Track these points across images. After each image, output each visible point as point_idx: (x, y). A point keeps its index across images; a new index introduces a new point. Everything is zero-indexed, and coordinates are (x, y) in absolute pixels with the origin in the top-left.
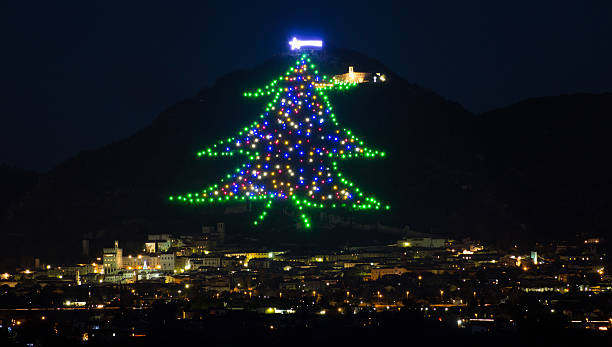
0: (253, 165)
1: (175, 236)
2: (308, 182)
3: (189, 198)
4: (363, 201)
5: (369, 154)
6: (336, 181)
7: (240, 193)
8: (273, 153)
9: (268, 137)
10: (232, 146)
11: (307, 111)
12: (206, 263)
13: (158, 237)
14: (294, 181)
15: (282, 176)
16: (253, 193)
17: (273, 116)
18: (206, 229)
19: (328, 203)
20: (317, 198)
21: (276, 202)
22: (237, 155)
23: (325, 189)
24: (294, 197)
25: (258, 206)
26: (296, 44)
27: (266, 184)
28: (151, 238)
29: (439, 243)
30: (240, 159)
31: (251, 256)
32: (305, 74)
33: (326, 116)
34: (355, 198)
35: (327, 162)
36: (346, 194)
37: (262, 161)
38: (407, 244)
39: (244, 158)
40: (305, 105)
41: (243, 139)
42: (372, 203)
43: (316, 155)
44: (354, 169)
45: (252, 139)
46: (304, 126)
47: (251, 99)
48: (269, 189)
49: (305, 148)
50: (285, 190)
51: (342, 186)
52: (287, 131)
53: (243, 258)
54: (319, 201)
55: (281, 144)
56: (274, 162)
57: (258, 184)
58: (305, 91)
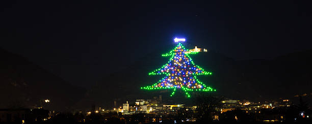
0: (168, 77)
1: (146, 100)
2: (187, 82)
3: (148, 88)
4: (206, 88)
5: (206, 73)
6: (196, 82)
7: (165, 86)
8: (174, 73)
9: (172, 68)
10: (160, 71)
11: (183, 60)
12: (157, 108)
13: (139, 100)
14: (182, 82)
15: (178, 81)
16: (169, 86)
17: (172, 62)
18: (155, 98)
19: (194, 89)
20: (190, 87)
21: (177, 88)
22: (162, 74)
23: (193, 84)
24: (183, 87)
25: (171, 90)
26: (176, 40)
27: (173, 83)
28: (137, 100)
29: (235, 101)
30: (163, 76)
31: (172, 106)
32: (181, 49)
33: (190, 62)
34: (203, 88)
35: (192, 76)
36: (200, 86)
37: (171, 76)
38: (224, 102)
39: (165, 75)
40: (183, 59)
41: (163, 69)
42: (209, 89)
43: (188, 74)
44: (202, 78)
45: (166, 69)
46: (183, 65)
47: (165, 57)
48: (174, 85)
49: (185, 71)
50: (180, 85)
51: (198, 84)
52: (177, 66)
53: (170, 107)
54: (191, 89)
55: (176, 71)
56: (175, 76)
57: (171, 83)
58: (182, 54)
